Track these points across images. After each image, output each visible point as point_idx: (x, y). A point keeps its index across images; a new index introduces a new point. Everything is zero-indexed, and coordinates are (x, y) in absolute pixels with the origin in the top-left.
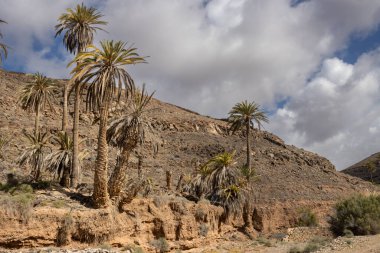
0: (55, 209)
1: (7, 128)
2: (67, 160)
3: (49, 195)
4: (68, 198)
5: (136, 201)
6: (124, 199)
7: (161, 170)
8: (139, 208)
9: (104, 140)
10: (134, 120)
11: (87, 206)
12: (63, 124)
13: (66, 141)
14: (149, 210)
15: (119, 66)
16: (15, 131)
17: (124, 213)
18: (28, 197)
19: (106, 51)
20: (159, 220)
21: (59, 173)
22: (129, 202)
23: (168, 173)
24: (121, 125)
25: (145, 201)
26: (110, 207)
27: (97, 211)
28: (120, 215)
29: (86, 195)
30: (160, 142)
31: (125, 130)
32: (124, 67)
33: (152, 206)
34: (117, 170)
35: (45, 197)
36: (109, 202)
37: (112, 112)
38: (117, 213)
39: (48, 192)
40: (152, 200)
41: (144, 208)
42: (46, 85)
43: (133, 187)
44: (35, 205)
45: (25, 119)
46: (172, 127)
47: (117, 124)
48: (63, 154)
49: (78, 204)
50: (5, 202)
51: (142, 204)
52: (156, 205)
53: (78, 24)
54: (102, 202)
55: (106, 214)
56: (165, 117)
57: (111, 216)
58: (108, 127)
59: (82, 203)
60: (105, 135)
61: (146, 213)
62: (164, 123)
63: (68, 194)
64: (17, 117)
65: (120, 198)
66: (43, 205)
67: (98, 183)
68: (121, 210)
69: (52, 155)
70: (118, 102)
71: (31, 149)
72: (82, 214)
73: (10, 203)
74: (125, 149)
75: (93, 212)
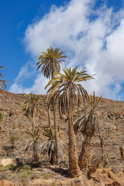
0: (45, 180)
1: (17, 129)
2: (53, 146)
3: (42, 170)
4: (53, 172)
5: (99, 170)
6: (90, 170)
7: (118, 147)
8: (102, 175)
9: (73, 132)
10: (90, 116)
11: (66, 177)
12: (49, 123)
13: (51, 134)
14: (110, 176)
15: (76, 83)
16: (23, 130)
17: (92, 179)
18: (28, 173)
19: (67, 75)
20: (117, 183)
21: (49, 155)
22: (94, 172)
23: (121, 149)
24: (83, 120)
25: (106, 170)
26: (81, 176)
27: (72, 180)
28: (89, 181)
29: (65, 169)
30: (116, 128)
31: (86, 123)
32: (80, 83)
33: (111, 173)
34: (83, 150)
35: (39, 172)
36: (80, 173)
37: (76, 113)
38: (87, 180)
39: (41, 169)
40: (110, 169)
41: (105, 175)
42: (36, 100)
43: (95, 161)
44: (32, 178)
45: (28, 122)
46: (122, 117)
47: (80, 120)
48: (50, 143)
49: (60, 176)
50: (14, 178)
51: (104, 172)
52: (114, 172)
53: (50, 60)
54: (76, 173)
55: (79, 181)
56: (117, 110)
57: (82, 183)
58: (74, 123)
59: (62, 175)
60: (72, 128)
61: (107, 179)
62: (116, 114)
63: (53, 170)
64: (23, 122)
65: (87, 169)
66: (37, 178)
67: (71, 161)
68: (89, 177)
69: (44, 143)
70: (79, 106)
71: (31, 141)
72: (62, 182)
73: (16, 178)
74: (87, 136)
75: (70, 180)
